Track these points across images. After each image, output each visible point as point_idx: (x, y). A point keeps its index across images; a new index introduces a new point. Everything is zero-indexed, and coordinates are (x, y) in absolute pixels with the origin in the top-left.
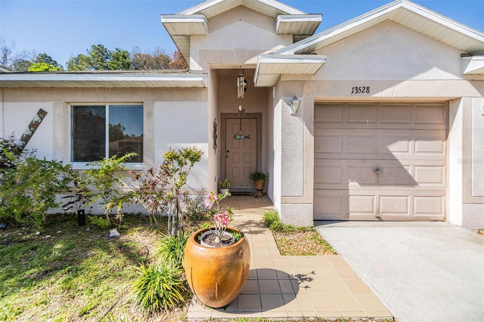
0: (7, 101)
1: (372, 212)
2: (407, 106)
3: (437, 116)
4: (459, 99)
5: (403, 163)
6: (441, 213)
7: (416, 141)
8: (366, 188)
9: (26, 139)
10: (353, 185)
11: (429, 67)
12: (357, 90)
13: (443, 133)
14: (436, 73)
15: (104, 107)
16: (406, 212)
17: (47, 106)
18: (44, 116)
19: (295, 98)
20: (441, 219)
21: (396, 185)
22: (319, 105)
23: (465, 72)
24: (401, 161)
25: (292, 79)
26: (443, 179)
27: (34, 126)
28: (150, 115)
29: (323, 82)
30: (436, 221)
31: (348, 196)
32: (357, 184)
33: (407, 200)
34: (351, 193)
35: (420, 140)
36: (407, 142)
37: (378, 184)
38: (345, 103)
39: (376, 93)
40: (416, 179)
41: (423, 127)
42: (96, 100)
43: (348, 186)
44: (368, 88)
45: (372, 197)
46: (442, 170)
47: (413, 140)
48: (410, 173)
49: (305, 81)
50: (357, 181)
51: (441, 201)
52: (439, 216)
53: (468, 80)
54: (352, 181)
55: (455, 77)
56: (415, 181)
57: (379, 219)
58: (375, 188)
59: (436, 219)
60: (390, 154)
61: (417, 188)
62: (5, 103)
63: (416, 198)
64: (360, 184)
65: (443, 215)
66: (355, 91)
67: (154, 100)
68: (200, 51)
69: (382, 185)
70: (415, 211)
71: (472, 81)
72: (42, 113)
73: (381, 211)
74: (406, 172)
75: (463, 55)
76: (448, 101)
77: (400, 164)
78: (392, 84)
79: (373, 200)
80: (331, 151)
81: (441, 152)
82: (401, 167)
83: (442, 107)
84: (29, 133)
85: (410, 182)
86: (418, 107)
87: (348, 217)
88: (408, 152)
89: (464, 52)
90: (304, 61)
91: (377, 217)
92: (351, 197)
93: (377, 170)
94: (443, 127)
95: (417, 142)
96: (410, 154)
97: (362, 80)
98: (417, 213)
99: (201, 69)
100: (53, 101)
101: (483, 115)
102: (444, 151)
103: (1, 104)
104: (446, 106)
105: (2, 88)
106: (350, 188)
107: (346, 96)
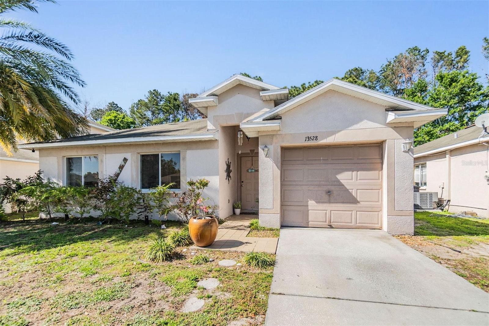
0: (108, 154)
1: (326, 222)
2: (351, 147)
3: (375, 153)
4: (386, 140)
5: (348, 187)
6: (378, 224)
7: (358, 171)
8: (321, 205)
9: (118, 175)
10: (312, 203)
11: (361, 120)
12: (309, 138)
14: (366, 124)
15: (158, 155)
16: (351, 222)
17: (128, 156)
18: (127, 161)
19: (266, 147)
20: (378, 228)
21: (343, 203)
22: (284, 149)
23: (388, 122)
24: (346, 186)
25: (266, 134)
26: (379, 199)
27: (121, 167)
28: (184, 159)
29: (285, 135)
30: (375, 229)
31: (308, 211)
32: (314, 202)
33: (351, 214)
34: (310, 208)
35: (361, 171)
36: (351, 172)
37: (330, 202)
38: (304, 147)
39: (323, 140)
40: (358, 199)
41: (364, 161)
42: (154, 151)
43: (308, 204)
44: (316, 137)
45: (325, 211)
46: (379, 192)
47: (355, 171)
48: (353, 195)
49: (274, 135)
50: (314, 200)
51: (378, 214)
52: (376, 226)
53: (392, 128)
54: (311, 200)
55: (381, 126)
56: (358, 201)
57: (331, 227)
58: (328, 205)
59: (374, 228)
60: (338, 181)
61: (359, 205)
62: (107, 155)
63: (358, 213)
64: (316, 202)
65: (380, 225)
66: (307, 139)
67: (187, 150)
68: (214, 116)
69: (333, 203)
70: (358, 222)
72: (125, 160)
73: (332, 221)
74: (351, 194)
75: (387, 110)
76: (383, 142)
77: (346, 188)
78: (333, 133)
79: (326, 213)
80: (296, 180)
81: (378, 179)
82: (347, 190)
83: (379, 146)
84: (119, 172)
85: (354, 201)
87: (308, 225)
88: (352, 179)
89: (387, 108)
90: (266, 125)
91: (329, 225)
92: (310, 211)
93: (329, 192)
94: (379, 161)
95: (359, 173)
96: (353, 181)
97: (312, 132)
98: (359, 223)
99: (214, 128)
100: (131, 152)
101: (403, 152)
102: (380, 178)
103: (104, 155)
104: (380, 146)
105: (105, 146)
106: (309, 205)
107: (301, 142)
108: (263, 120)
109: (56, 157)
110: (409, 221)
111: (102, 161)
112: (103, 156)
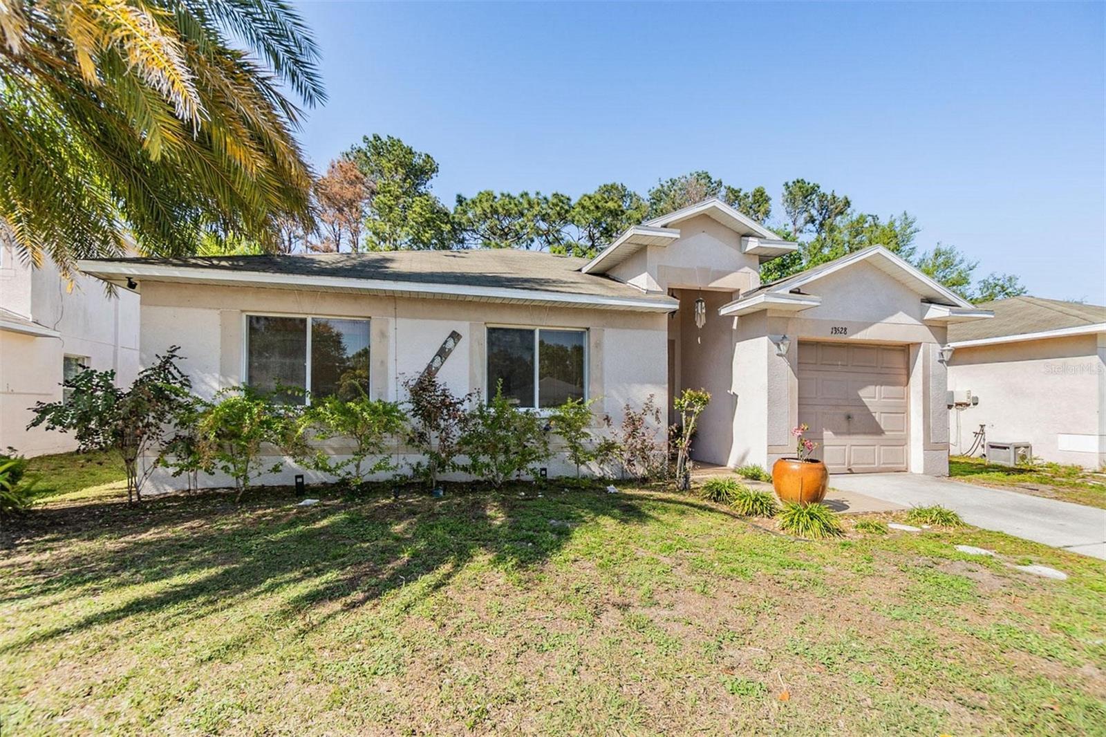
0: (401, 316)
1: (844, 464)
2: (874, 348)
3: (898, 359)
4: (921, 343)
5: (872, 409)
6: (903, 463)
7: (881, 385)
8: (839, 437)
9: (434, 369)
10: (828, 434)
11: (896, 311)
12: (836, 330)
13: (904, 378)
14: (901, 317)
15: (532, 332)
16: (874, 464)
17: (463, 327)
18: (459, 340)
19: (784, 337)
20: (904, 469)
21: (865, 433)
22: (802, 344)
23: (925, 318)
24: (869, 407)
25: (777, 315)
26: (906, 427)
27: (443, 353)
28: (599, 345)
29: (805, 320)
30: (900, 471)
31: (823, 445)
32: (831, 433)
33: (874, 450)
34: (825, 442)
35: (886, 385)
36: (874, 387)
37: (849, 433)
38: (819, 343)
39: (852, 335)
40: (883, 427)
41: (887, 371)
43: (822, 436)
44: (846, 329)
45: (844, 447)
46: (904, 417)
47: (879, 385)
48: (877, 420)
49: (789, 318)
50: (831, 429)
51: (903, 450)
52: (902, 467)
53: (927, 326)
54: (826, 429)
55: (917, 322)
56: (881, 429)
57: (851, 472)
58: (847, 437)
59: (899, 469)
60: (860, 399)
61: (884, 437)
62: (399, 320)
63: (882, 448)
64: (834, 433)
65: (905, 465)
66: (834, 332)
67: (604, 326)
68: (659, 266)
69: (853, 434)
70: (882, 462)
71: (930, 327)
72: (455, 336)
73: (852, 462)
74: (874, 418)
75: (923, 301)
76: (909, 345)
77: (869, 410)
78: (866, 325)
79: (845, 450)
81: (903, 398)
82: (870, 414)
83: (903, 350)
84: (439, 364)
85: (877, 430)
86: (884, 349)
88: (875, 398)
89: (923, 298)
91: (849, 469)
92: (825, 448)
93: (849, 417)
94: (904, 372)
95: (883, 387)
96: (877, 400)
97: (840, 319)
98: (884, 464)
99: (660, 289)
100: (469, 320)
101: (939, 361)
102: (906, 397)
103: (392, 320)
104: (906, 350)
105: (393, 297)
106: (824, 437)
107: (826, 336)
108: (791, 292)
109: (219, 312)
110: (944, 457)
111: (383, 335)
112: (388, 322)
